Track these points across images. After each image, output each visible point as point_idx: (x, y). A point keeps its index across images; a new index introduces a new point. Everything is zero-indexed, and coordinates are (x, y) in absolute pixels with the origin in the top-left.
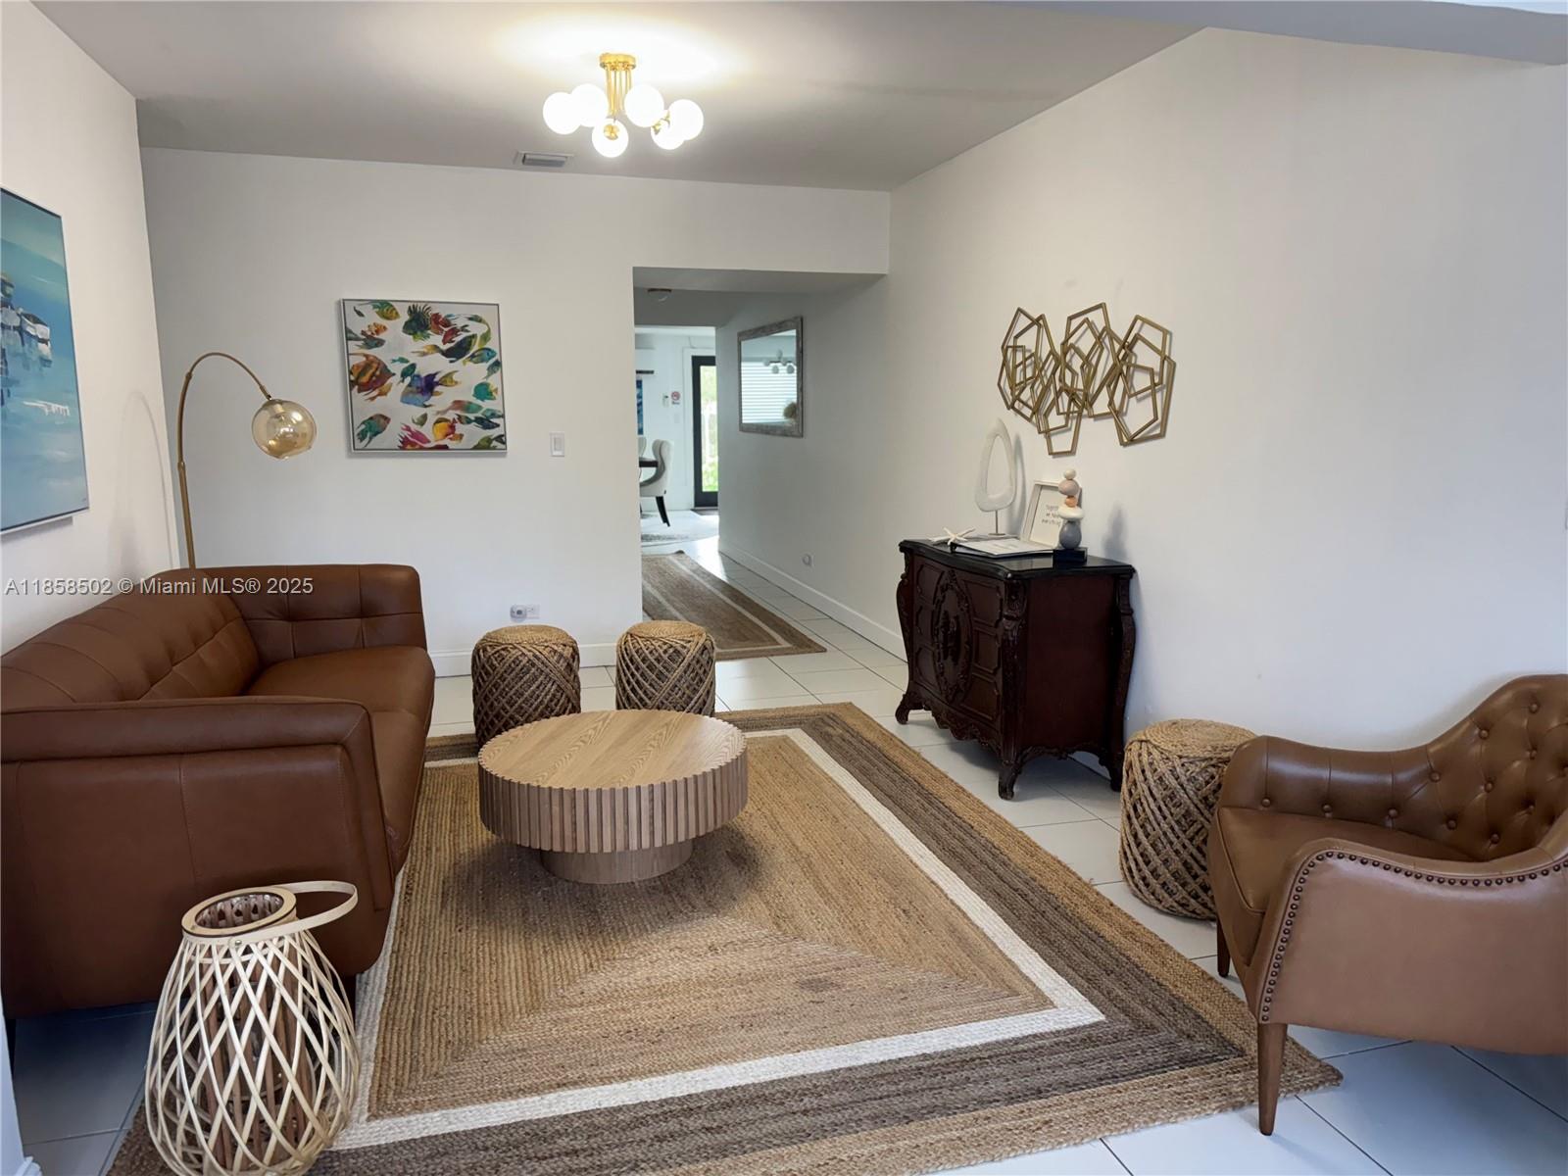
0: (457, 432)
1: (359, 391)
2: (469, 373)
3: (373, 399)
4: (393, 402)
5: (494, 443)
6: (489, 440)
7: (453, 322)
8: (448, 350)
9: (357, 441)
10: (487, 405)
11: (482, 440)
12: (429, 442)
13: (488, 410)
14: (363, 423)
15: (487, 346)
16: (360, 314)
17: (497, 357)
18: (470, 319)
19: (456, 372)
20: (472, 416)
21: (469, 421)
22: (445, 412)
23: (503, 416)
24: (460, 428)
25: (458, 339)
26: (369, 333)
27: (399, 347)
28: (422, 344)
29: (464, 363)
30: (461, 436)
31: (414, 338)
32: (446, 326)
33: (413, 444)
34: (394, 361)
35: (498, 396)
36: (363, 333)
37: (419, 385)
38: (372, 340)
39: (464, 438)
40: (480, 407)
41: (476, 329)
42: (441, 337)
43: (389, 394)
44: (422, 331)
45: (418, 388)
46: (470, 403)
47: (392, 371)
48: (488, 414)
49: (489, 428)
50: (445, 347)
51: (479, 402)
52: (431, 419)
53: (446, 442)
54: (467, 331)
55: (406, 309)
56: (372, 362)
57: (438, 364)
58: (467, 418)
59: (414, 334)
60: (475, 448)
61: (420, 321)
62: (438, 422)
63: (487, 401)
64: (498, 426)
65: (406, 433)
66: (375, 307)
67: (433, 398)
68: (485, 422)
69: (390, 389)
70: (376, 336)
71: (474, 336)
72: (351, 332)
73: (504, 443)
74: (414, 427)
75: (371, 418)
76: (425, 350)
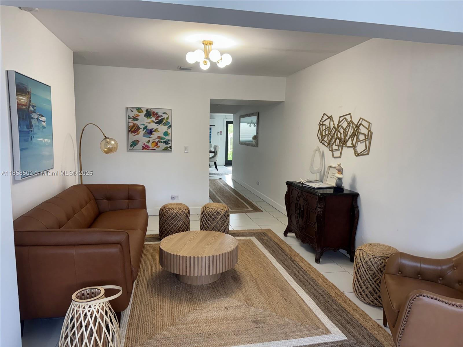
0: (158, 145)
1: (131, 133)
2: (163, 128)
3: (135, 135)
4: (141, 137)
5: (168, 149)
6: (167, 148)
7: (158, 114)
8: (157, 122)
9: (130, 147)
10: (167, 138)
11: (165, 148)
12: (150, 148)
13: (167, 139)
14: (132, 142)
15: (167, 121)
16: (132, 111)
17: (170, 124)
18: (163, 113)
19: (158, 128)
20: (162, 141)
21: (162, 142)
22: (155, 139)
23: (171, 141)
24: (159, 144)
25: (159, 119)
26: (135, 117)
27: (143, 121)
28: (149, 120)
29: (161, 126)
30: (159, 146)
31: (147, 118)
32: (156, 115)
33: (146, 149)
34: (141, 125)
35: (170, 135)
36: (133, 117)
38: (135, 119)
39: (160, 147)
40: (165, 138)
41: (165, 116)
42: (155, 118)
43: (139, 134)
44: (149, 116)
45: (148, 132)
46: (162, 137)
47: (141, 128)
48: (167, 140)
49: (167, 144)
51: (165, 137)
52: (151, 142)
53: (155, 148)
54: (162, 117)
55: (145, 110)
56: (135, 125)
57: (153, 126)
58: (161, 141)
59: (147, 117)
60: (163, 150)
61: (149, 114)
62: (153, 142)
63: (167, 136)
64: (170, 144)
65: (144, 145)
66: (136, 109)
67: (152, 135)
68: (166, 143)
69: (140, 133)
70: (136, 118)
71: (164, 118)
72: (129, 116)
73: (171, 149)
74: (146, 144)
75: (134, 141)
76: (150, 122)
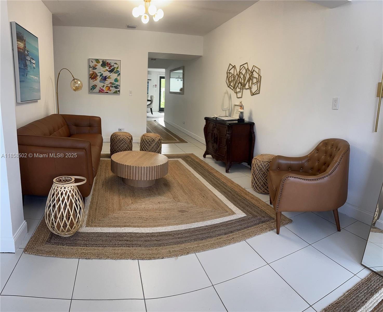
1: (91, 79)
2: (114, 76)
3: (94, 81)
4: (98, 82)
5: (118, 92)
6: (117, 91)
7: (111, 64)
8: (110, 70)
9: (90, 90)
10: (117, 83)
11: (115, 91)
12: (104, 91)
14: (92, 86)
15: (118, 70)
16: (92, 62)
17: (120, 72)
18: (115, 64)
19: (111, 75)
20: (113, 86)
21: (113, 87)
22: (108, 85)
23: (120, 86)
24: (111, 88)
25: (112, 68)
27: (100, 70)
28: (104, 69)
29: (113, 73)
30: (111, 90)
32: (110, 65)
33: (101, 91)
34: (99, 73)
35: (119, 81)
36: (93, 66)
37: (103, 78)
38: (94, 68)
39: (112, 91)
40: (115, 84)
41: (116, 66)
42: (108, 68)
43: (97, 80)
44: (105, 66)
46: (113, 83)
47: (98, 75)
48: (117, 85)
49: (117, 89)
50: (109, 70)
51: (115, 83)
53: (108, 91)
54: (114, 66)
55: (102, 61)
56: (94, 73)
57: (107, 74)
59: (103, 67)
60: (114, 93)
61: (104, 64)
62: (106, 87)
64: (119, 88)
65: (100, 89)
66: (95, 60)
67: (106, 81)
68: (116, 87)
71: (115, 68)
72: (90, 66)
73: (120, 92)
74: (102, 88)
75: (93, 85)
76: (105, 71)
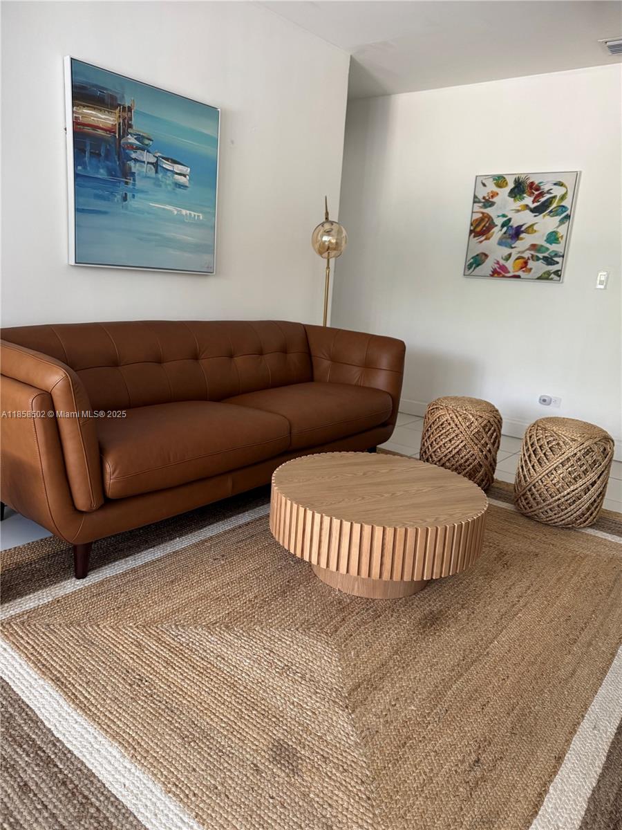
0: (529, 266)
1: (474, 237)
2: (547, 223)
3: (481, 242)
4: (493, 246)
5: (552, 276)
6: (549, 273)
7: (542, 187)
8: (535, 208)
9: (467, 269)
11: (544, 273)
12: (509, 272)
13: (553, 251)
14: (472, 258)
16: (484, 185)
18: (555, 184)
19: (537, 223)
20: (541, 256)
21: (538, 259)
22: (523, 252)
23: (563, 256)
24: (531, 264)
25: (543, 200)
26: (487, 198)
27: (507, 207)
28: (519, 204)
29: (544, 216)
30: (531, 269)
31: (515, 200)
32: (537, 190)
33: (499, 274)
34: (499, 216)
35: (563, 242)
36: (484, 198)
37: (511, 233)
38: (488, 203)
39: (533, 271)
40: (547, 249)
41: (558, 192)
42: (532, 199)
43: (491, 239)
44: (520, 195)
45: (510, 235)
46: (542, 246)
47: (496, 223)
48: (553, 254)
49: (551, 265)
50: (532, 206)
52: (514, 257)
53: (520, 273)
54: (551, 193)
55: (514, 179)
56: (486, 217)
57: (526, 218)
58: (537, 256)
60: (540, 278)
63: (553, 244)
64: (558, 263)
65: (496, 266)
66: (494, 180)
67: (518, 242)
68: (549, 261)
69: (492, 236)
70: (491, 200)
71: (555, 197)
72: (477, 198)
73: (560, 276)
74: (502, 262)
75: (477, 255)
76: (520, 208)
